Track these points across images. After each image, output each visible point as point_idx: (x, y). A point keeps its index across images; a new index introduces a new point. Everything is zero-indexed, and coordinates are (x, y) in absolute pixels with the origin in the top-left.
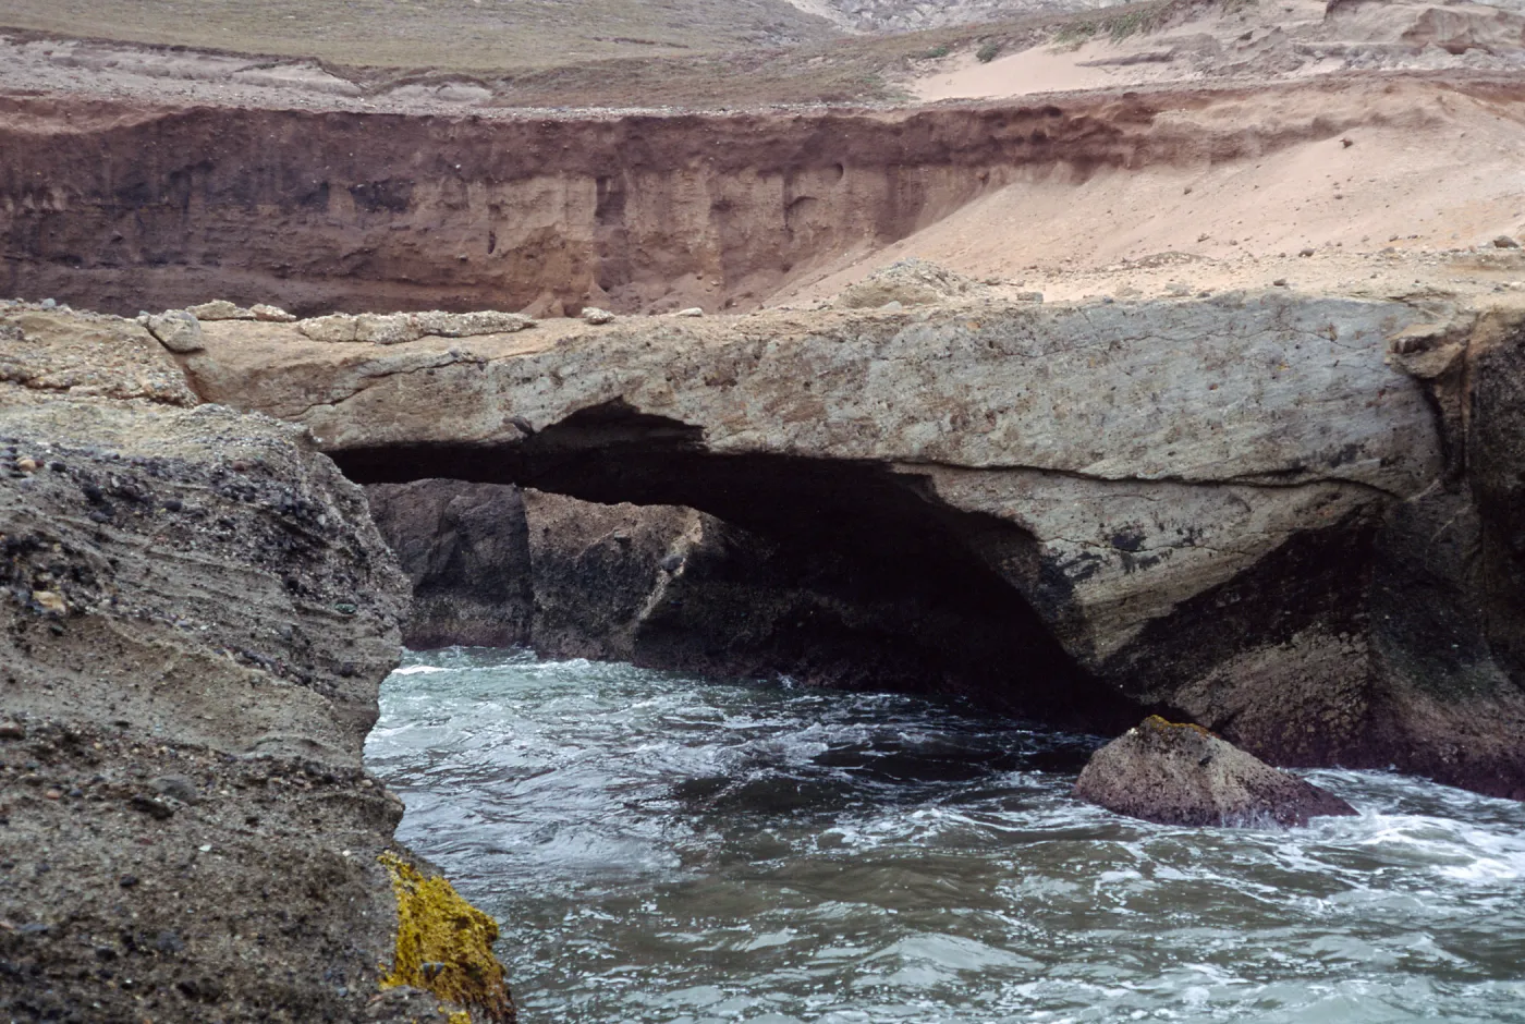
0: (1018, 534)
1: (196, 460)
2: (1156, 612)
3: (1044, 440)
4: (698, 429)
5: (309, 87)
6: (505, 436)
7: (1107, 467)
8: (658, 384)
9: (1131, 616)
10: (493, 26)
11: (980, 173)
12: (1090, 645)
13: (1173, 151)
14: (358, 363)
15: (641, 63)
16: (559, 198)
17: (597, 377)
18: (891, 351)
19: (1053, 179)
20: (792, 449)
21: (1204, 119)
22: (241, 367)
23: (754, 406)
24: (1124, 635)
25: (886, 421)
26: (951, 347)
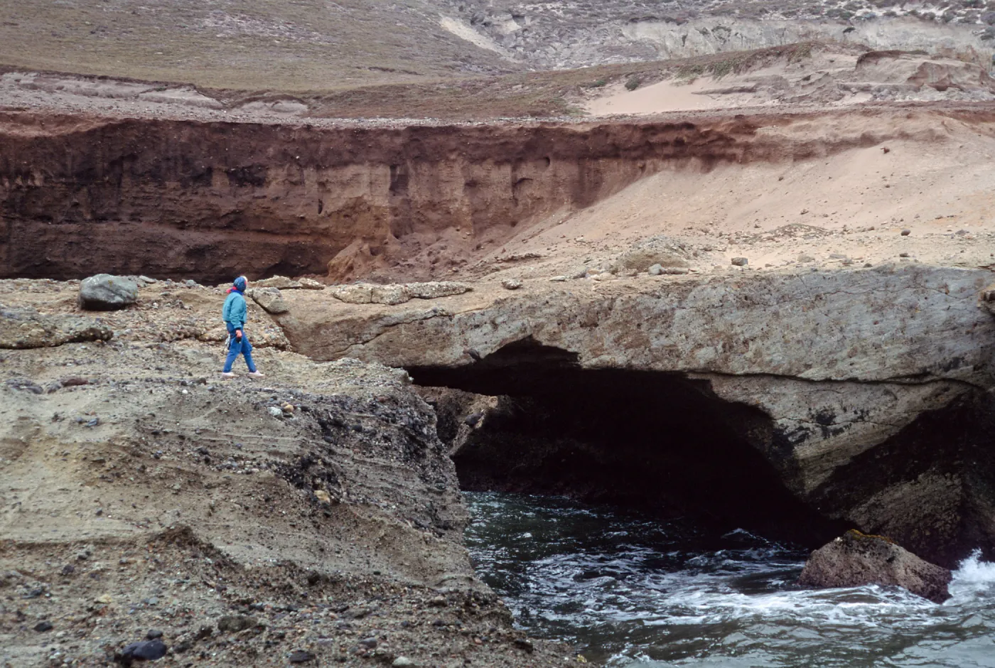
0: (760, 416)
1: (355, 397)
2: (841, 462)
3: (777, 357)
4: (575, 354)
5: (189, 103)
6: (464, 361)
7: (814, 373)
8: (552, 327)
9: (826, 466)
10: (290, 59)
11: (639, 164)
12: (802, 484)
13: (769, 153)
14: (379, 317)
15: (404, 88)
16: (365, 179)
17: (518, 324)
18: (688, 303)
19: (689, 168)
20: (630, 366)
21: (791, 133)
22: (310, 322)
23: (608, 339)
24: (821, 478)
25: (685, 347)
26: (723, 300)
